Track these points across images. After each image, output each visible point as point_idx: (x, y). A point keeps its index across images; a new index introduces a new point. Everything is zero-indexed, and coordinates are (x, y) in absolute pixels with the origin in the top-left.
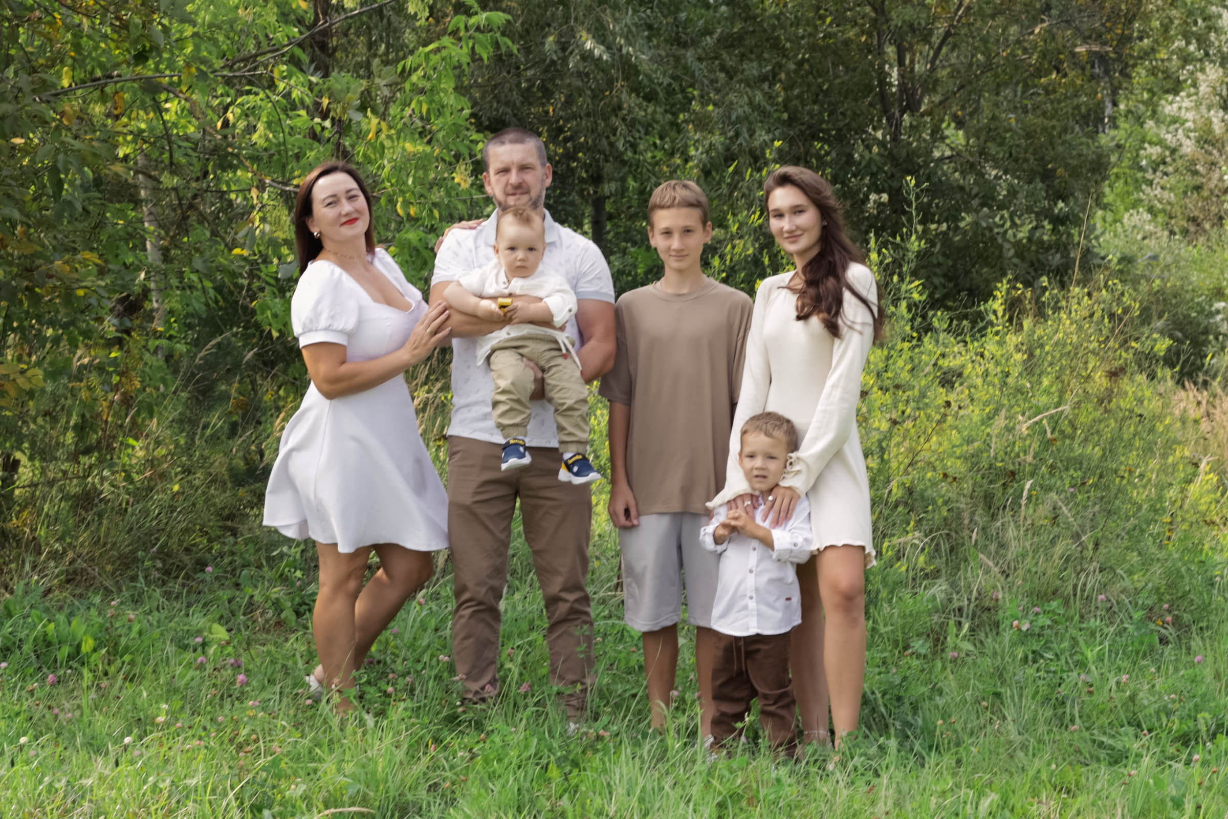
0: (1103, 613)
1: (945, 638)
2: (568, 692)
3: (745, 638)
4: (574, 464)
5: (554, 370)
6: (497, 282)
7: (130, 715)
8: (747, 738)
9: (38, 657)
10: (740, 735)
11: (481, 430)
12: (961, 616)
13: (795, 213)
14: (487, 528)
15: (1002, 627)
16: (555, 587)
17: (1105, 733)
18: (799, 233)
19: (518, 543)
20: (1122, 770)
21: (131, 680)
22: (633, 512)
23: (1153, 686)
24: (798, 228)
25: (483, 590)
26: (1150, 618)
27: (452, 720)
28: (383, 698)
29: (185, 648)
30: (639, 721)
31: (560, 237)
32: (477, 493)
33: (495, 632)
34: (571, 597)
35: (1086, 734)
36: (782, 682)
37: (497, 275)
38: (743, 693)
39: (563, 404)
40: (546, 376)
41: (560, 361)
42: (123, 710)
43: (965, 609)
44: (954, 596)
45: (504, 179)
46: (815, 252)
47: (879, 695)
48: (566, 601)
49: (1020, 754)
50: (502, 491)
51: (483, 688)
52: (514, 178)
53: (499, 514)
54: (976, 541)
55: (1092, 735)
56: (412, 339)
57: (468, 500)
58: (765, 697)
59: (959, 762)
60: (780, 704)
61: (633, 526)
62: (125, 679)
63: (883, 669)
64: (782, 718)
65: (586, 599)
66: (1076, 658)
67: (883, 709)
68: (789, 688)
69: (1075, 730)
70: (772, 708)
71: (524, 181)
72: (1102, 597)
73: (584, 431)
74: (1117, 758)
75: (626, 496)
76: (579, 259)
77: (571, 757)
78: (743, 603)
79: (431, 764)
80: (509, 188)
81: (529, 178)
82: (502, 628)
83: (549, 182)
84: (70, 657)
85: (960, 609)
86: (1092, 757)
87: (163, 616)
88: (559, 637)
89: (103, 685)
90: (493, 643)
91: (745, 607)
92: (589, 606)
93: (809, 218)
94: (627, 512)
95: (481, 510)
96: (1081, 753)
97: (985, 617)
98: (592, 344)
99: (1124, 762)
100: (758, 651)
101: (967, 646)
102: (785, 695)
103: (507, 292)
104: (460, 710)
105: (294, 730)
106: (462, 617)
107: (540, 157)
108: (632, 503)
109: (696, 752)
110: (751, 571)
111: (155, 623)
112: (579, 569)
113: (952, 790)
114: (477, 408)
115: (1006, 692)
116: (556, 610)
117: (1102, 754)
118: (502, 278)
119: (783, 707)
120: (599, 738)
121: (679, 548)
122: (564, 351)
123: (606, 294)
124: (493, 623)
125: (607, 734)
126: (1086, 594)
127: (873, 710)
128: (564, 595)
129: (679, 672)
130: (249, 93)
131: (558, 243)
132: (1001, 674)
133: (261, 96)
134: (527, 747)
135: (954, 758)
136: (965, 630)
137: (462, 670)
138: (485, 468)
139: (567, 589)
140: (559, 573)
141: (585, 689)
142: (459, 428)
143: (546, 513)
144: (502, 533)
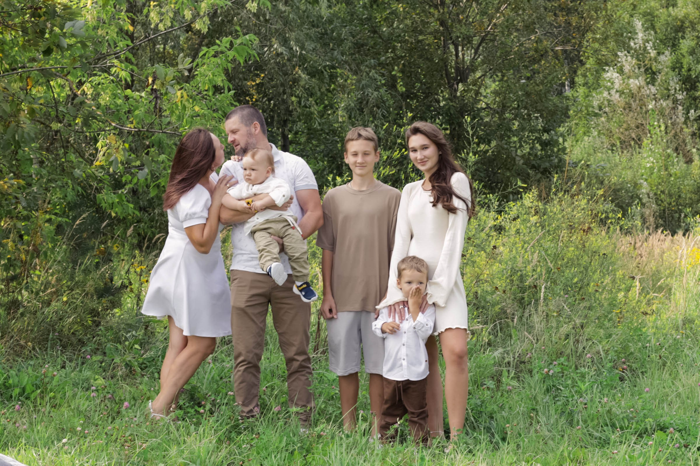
1: (502, 379)
2: (301, 411)
3: (402, 381)
4: (302, 290)
5: (288, 237)
7: (58, 426)
11: (250, 266)
12: (510, 367)
13: (423, 149)
14: (253, 320)
15: (533, 373)
16: (292, 352)
18: (426, 160)
20: (607, 450)
22: (334, 311)
23: (621, 404)
24: (425, 157)
25: (251, 355)
26: (614, 367)
27: (236, 427)
31: (282, 158)
32: (247, 301)
33: (257, 378)
34: (301, 358)
35: (586, 431)
36: (422, 405)
38: (400, 412)
39: (294, 256)
40: (283, 241)
41: (291, 231)
42: (54, 424)
43: (512, 363)
44: (506, 356)
46: (435, 169)
47: (470, 411)
48: (298, 361)
49: (551, 442)
50: (262, 300)
51: (252, 410)
53: (259, 313)
55: (589, 431)
57: (242, 305)
58: (412, 413)
59: (518, 446)
60: (420, 417)
61: (334, 318)
63: (471, 397)
64: (420, 425)
65: (308, 360)
66: (575, 389)
67: (472, 419)
68: (426, 409)
69: (579, 429)
70: (416, 419)
72: (588, 355)
73: (306, 269)
74: (604, 443)
75: (330, 302)
76: (294, 168)
77: (306, 447)
78: (400, 363)
82: (262, 376)
84: (20, 395)
85: (509, 363)
86: (589, 444)
88: (294, 381)
90: (256, 385)
91: (401, 365)
92: (310, 363)
93: (431, 152)
94: (331, 311)
95: (250, 311)
96: (584, 441)
97: (523, 367)
98: (308, 214)
99: (608, 446)
100: (409, 388)
101: (515, 383)
102: (423, 412)
103: (252, 194)
104: (240, 422)
105: (150, 434)
106: (239, 371)
108: (334, 306)
110: (404, 345)
112: (305, 343)
113: (515, 462)
115: (539, 408)
116: (292, 366)
117: (595, 442)
119: (421, 419)
120: (320, 436)
121: (360, 330)
122: (292, 225)
123: (312, 186)
124: (256, 374)
125: (324, 434)
126: (578, 354)
128: (297, 357)
130: (95, 75)
131: (281, 161)
132: (535, 398)
133: (102, 77)
134: (280, 442)
135: (516, 445)
136: (512, 375)
137: (239, 400)
138: (252, 288)
139: (298, 354)
140: (293, 345)
141: (311, 409)
142: (237, 265)
143: (286, 312)
144: (260, 323)
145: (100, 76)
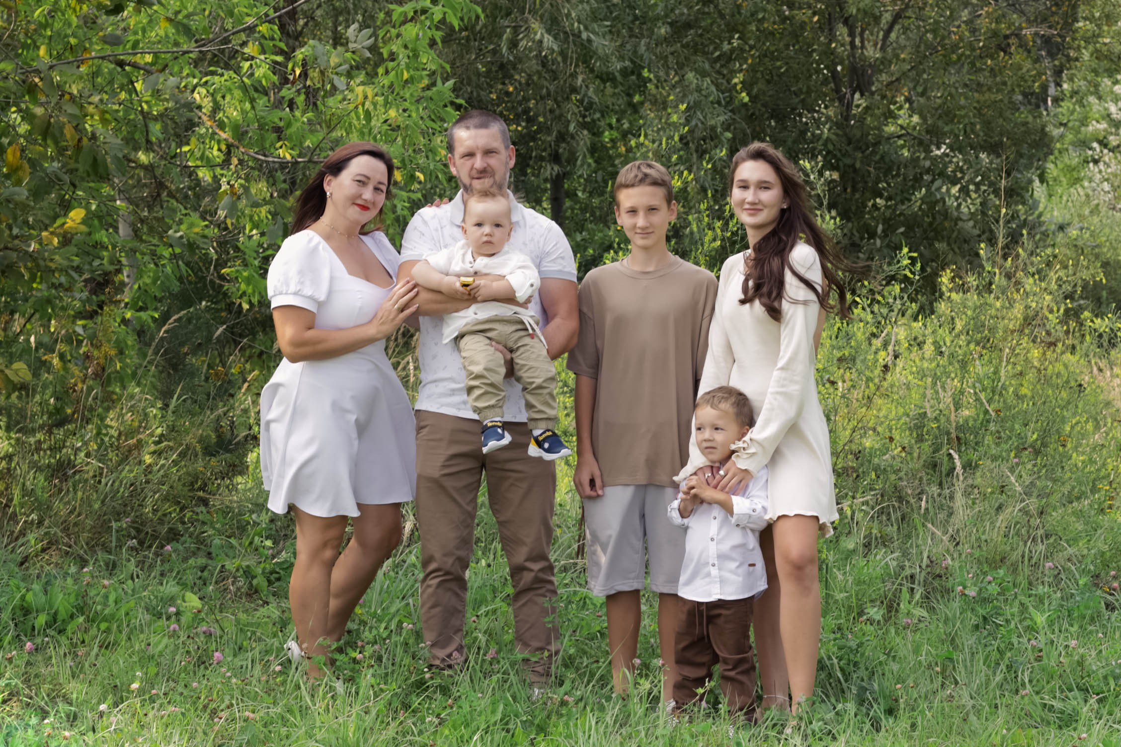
0: (1051, 580)
1: (898, 604)
2: (534, 659)
3: (707, 603)
4: (544, 440)
5: (522, 350)
6: (463, 261)
7: (106, 682)
8: (708, 702)
9: (16, 625)
10: (701, 700)
11: (448, 405)
12: (913, 583)
13: (760, 188)
14: (454, 500)
15: (952, 593)
16: (521, 556)
17: (1055, 697)
18: (760, 206)
19: (484, 513)
20: (1072, 733)
21: (107, 648)
22: (598, 482)
23: (1101, 651)
24: (760, 201)
25: (450, 561)
26: (1096, 585)
27: (420, 685)
28: (352, 665)
29: (159, 616)
30: (602, 688)
31: (523, 217)
32: (444, 466)
33: (462, 601)
34: (536, 566)
35: (1037, 699)
36: (742, 646)
37: (464, 255)
38: (705, 659)
39: (532, 383)
40: (514, 356)
41: (527, 340)
42: (99, 678)
43: (917, 576)
44: (906, 563)
45: (468, 163)
47: (835, 661)
48: (532, 570)
49: (973, 718)
50: (470, 464)
51: (450, 656)
52: (478, 162)
53: (465, 487)
54: (927, 509)
55: (1042, 699)
56: (380, 315)
57: (436, 473)
58: (725, 661)
59: (913, 726)
60: (739, 670)
61: (598, 496)
62: (101, 647)
63: (839, 635)
64: (741, 683)
65: (550, 568)
66: (1026, 623)
67: (840, 675)
68: (749, 654)
69: (1026, 695)
70: (732, 674)
71: (489, 165)
72: (1049, 564)
73: (553, 408)
74: (1067, 721)
75: (591, 467)
76: (542, 239)
77: (536, 722)
78: (706, 570)
79: (400, 729)
80: (474, 173)
81: (493, 161)
82: (469, 596)
83: (512, 163)
84: (48, 625)
85: (912, 576)
86: (1043, 720)
87: (137, 586)
88: (524, 605)
89: (80, 653)
90: (460, 612)
91: (709, 575)
92: (553, 574)
93: (773, 195)
94: (592, 482)
95: (449, 483)
96: (1032, 717)
97: (936, 584)
98: (556, 322)
99: (1074, 725)
100: (719, 615)
101: (920, 612)
102: (745, 660)
103: (472, 270)
104: (427, 676)
105: (265, 696)
106: (429, 586)
107: (504, 140)
108: (597, 473)
109: (658, 717)
110: (712, 539)
111: (130, 592)
112: (544, 538)
114: (445, 384)
115: (958, 657)
116: (521, 579)
117: (1051, 717)
118: (469, 257)
119: (743, 673)
120: (563, 703)
121: (643, 516)
122: (531, 331)
123: (569, 273)
124: (459, 592)
125: (571, 700)
126: (1033, 561)
127: (830, 675)
128: (529, 565)
129: (641, 638)
130: (213, 73)
131: (522, 223)
132: (953, 639)
133: (226, 77)
134: (493, 712)
135: (909, 722)
136: (917, 596)
137: (429, 638)
138: (452, 442)
139: (532, 558)
140: (524, 543)
141: (550, 656)
142: (426, 403)
143: (512, 485)
144: (468, 504)
145: (222, 75)
